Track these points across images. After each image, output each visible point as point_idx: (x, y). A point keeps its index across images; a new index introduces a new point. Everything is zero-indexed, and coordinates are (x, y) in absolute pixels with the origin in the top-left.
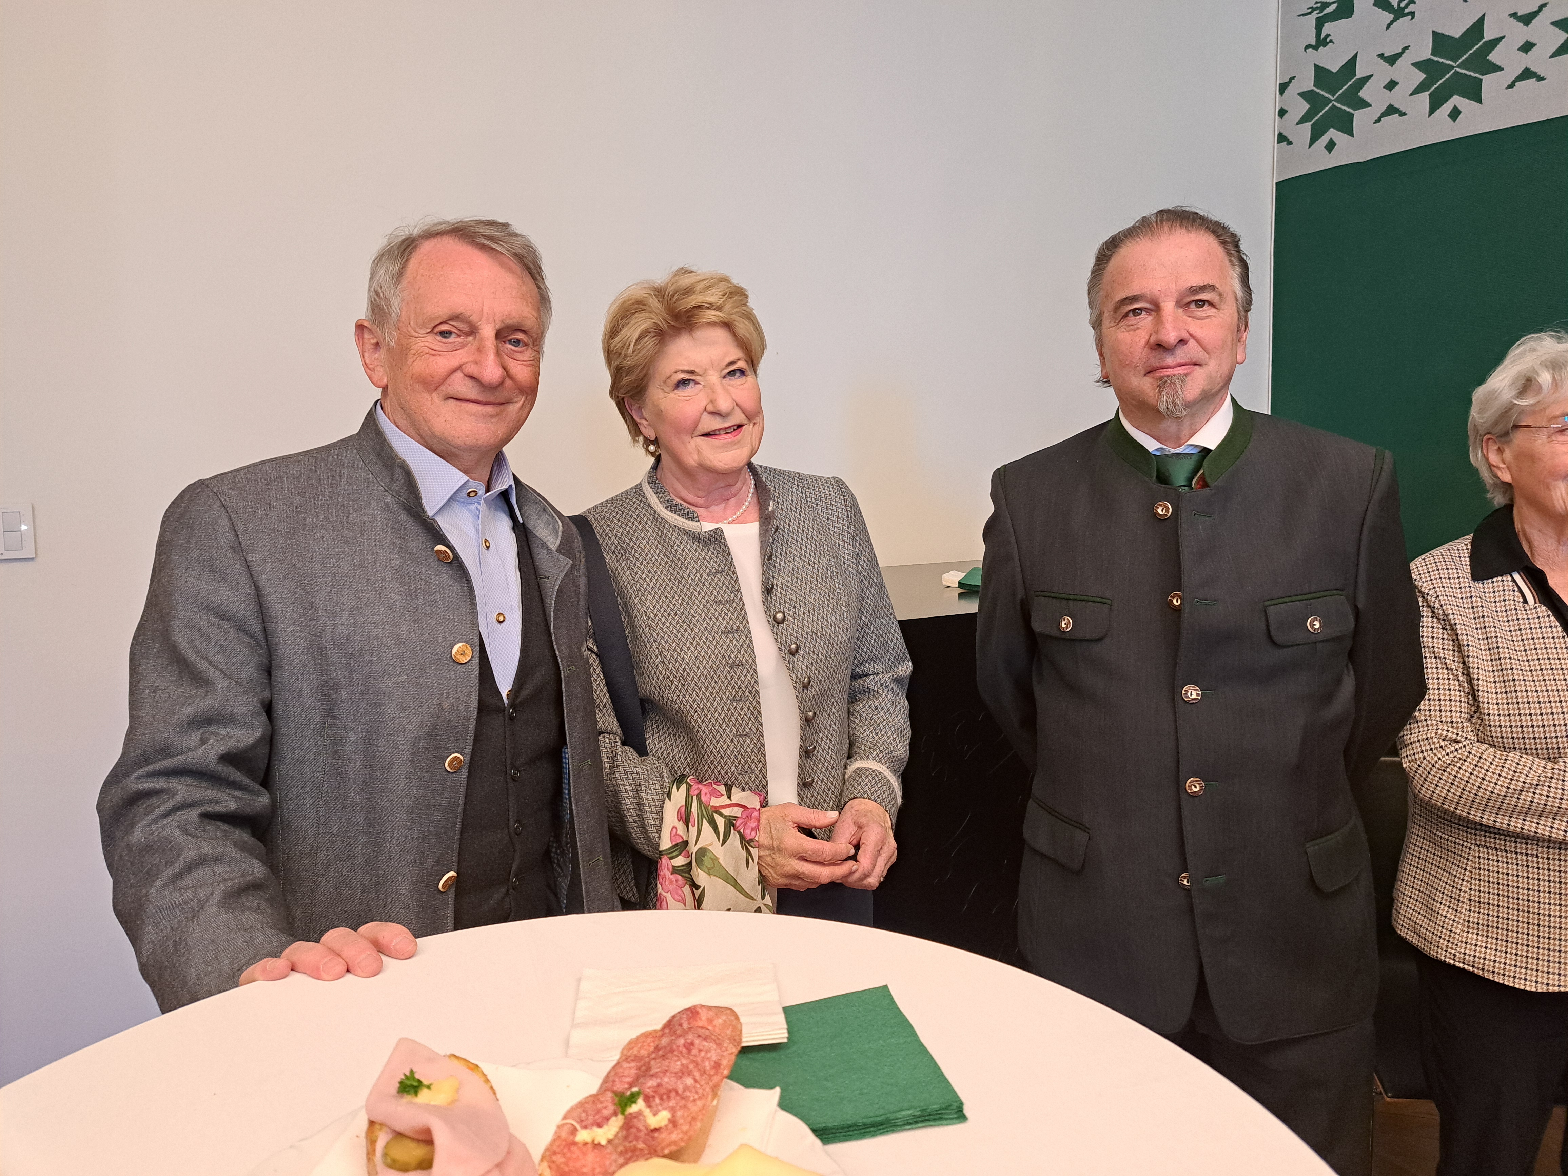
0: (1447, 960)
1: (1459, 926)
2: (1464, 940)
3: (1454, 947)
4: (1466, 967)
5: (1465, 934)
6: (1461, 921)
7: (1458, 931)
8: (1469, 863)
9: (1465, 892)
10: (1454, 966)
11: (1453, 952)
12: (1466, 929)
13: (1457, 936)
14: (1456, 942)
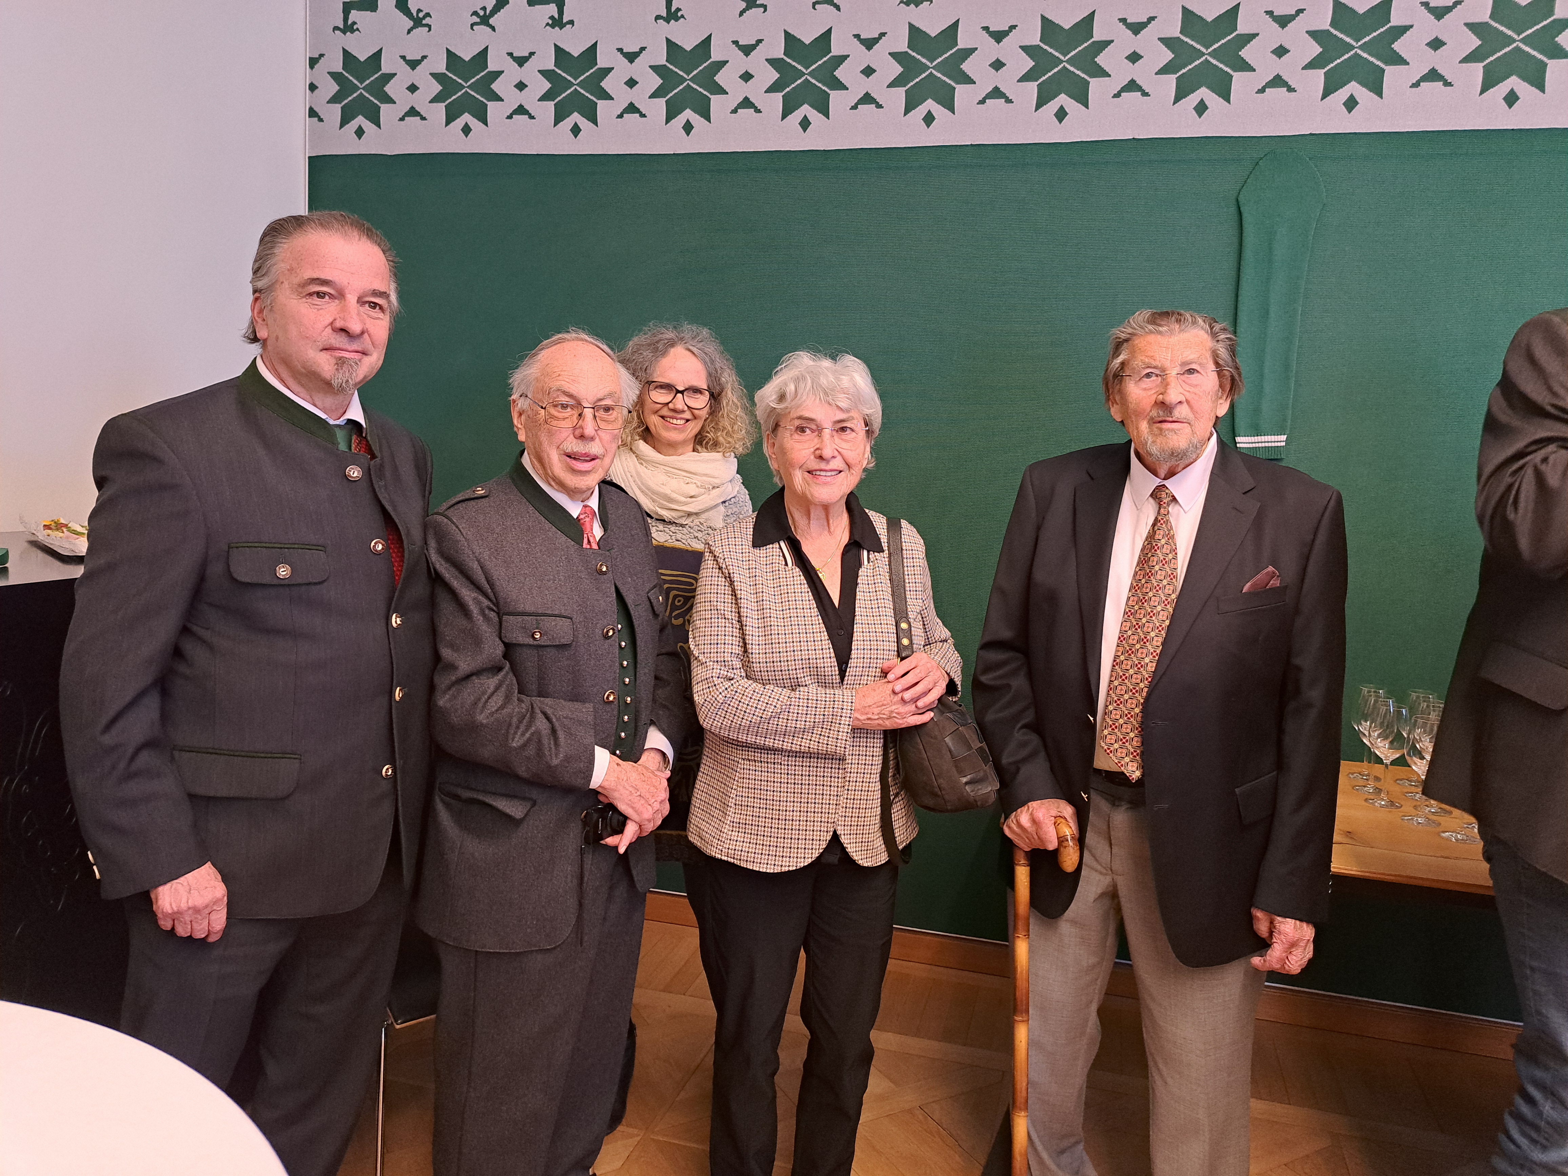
0: (717, 855)
1: (727, 826)
2: (729, 837)
3: (722, 844)
4: (729, 859)
5: (730, 833)
6: (728, 822)
7: (726, 831)
8: (737, 774)
9: (732, 798)
10: (721, 859)
11: (721, 848)
12: (731, 829)
13: (724, 835)
14: (723, 840)
